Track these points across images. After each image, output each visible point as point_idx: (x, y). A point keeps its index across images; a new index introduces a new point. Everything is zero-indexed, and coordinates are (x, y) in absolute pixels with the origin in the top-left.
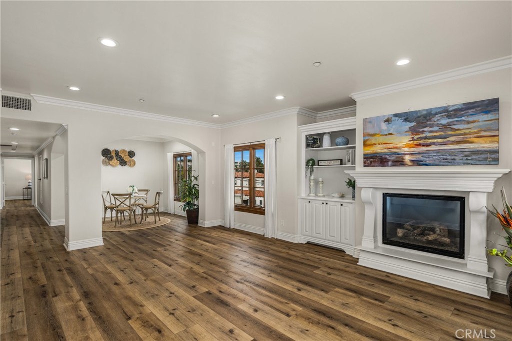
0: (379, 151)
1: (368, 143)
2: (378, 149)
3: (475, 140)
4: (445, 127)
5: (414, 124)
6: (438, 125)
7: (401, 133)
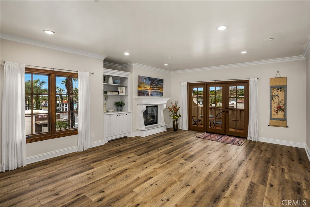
0: (143, 90)
1: (140, 86)
2: (143, 89)
3: (161, 89)
4: (157, 85)
5: (151, 82)
6: (155, 84)
7: (149, 84)
